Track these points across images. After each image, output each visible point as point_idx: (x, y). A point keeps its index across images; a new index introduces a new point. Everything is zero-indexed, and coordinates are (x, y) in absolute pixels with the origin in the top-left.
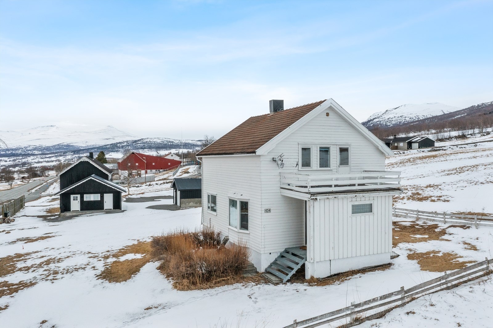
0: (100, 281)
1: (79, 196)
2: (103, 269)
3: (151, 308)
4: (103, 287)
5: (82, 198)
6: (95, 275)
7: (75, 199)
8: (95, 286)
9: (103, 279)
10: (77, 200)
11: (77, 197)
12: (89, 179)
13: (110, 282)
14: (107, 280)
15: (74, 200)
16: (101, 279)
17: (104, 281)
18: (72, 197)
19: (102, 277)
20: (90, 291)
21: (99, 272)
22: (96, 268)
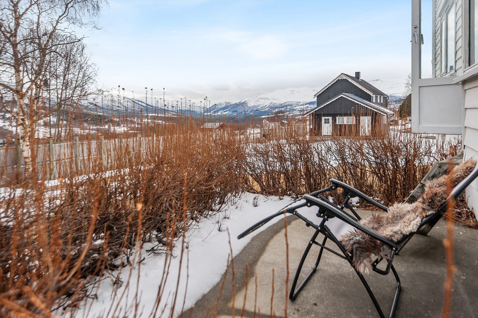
1: (330, 118)
5: (334, 120)
7: (327, 122)
10: (328, 123)
11: (328, 120)
12: (339, 97)
15: (325, 123)
18: (323, 118)
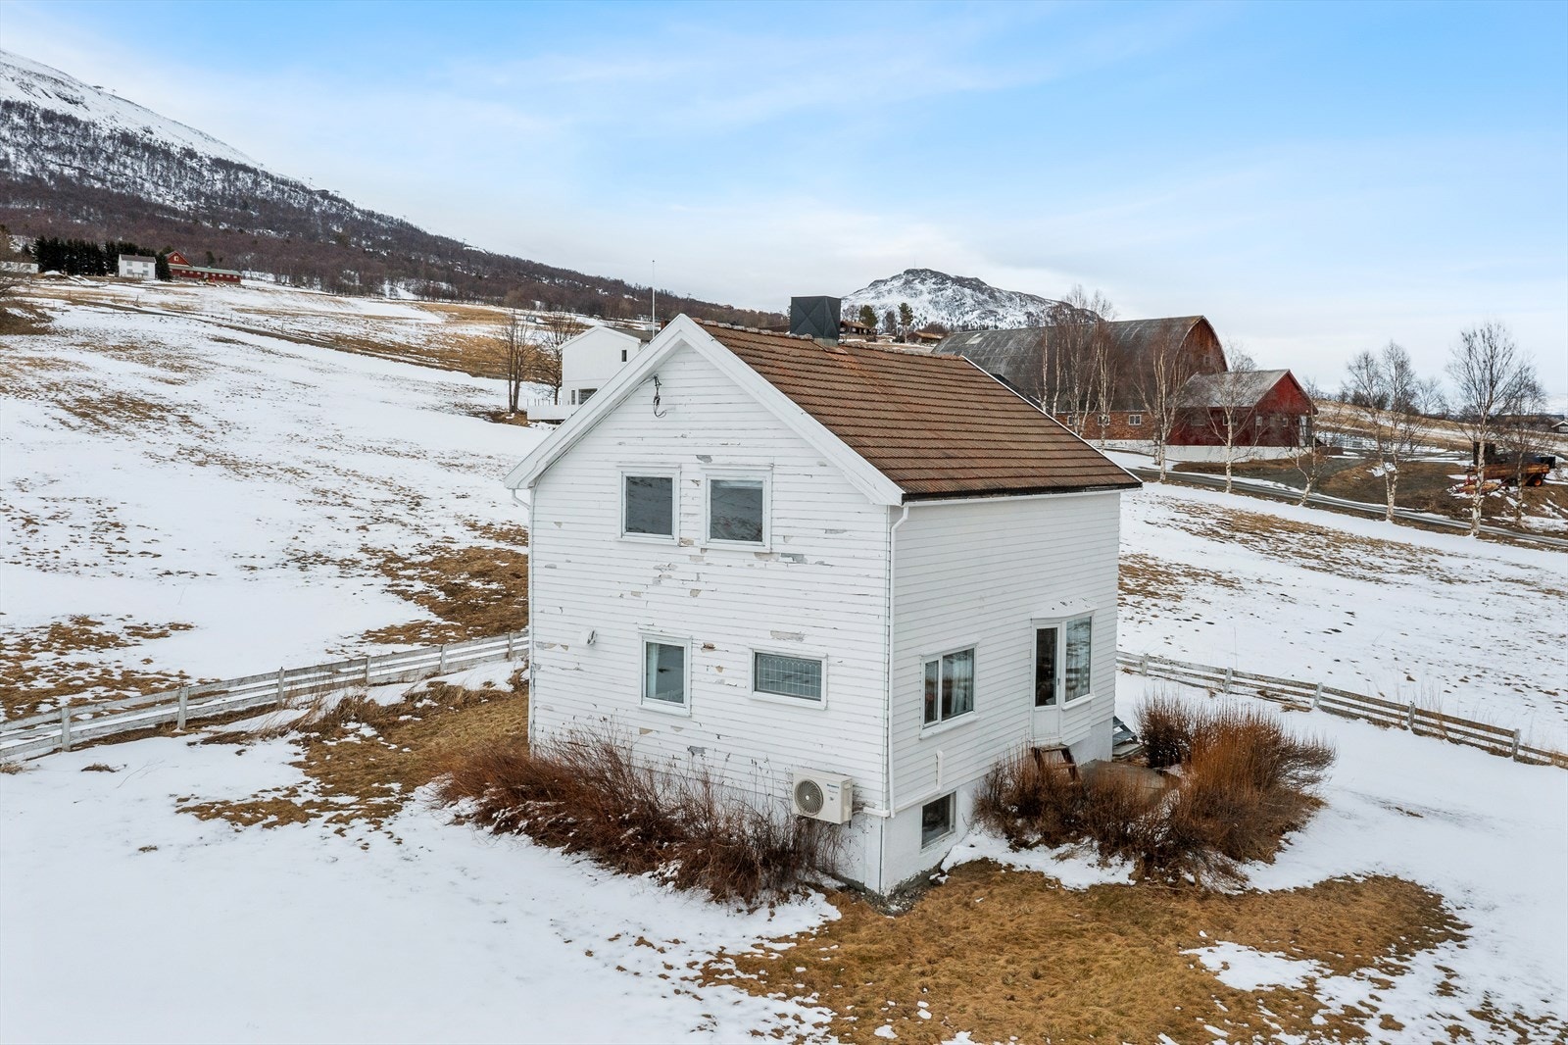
0: (1463, 917)
2: (1422, 956)
3: (1408, 813)
4: (1471, 895)
6: (1463, 947)
8: (1490, 908)
9: (1451, 917)
13: (1439, 898)
14: (1442, 910)
16: (1456, 919)
17: (1455, 910)
19: (1449, 924)
20: (1513, 900)
21: (1446, 952)
22: (1441, 976)
